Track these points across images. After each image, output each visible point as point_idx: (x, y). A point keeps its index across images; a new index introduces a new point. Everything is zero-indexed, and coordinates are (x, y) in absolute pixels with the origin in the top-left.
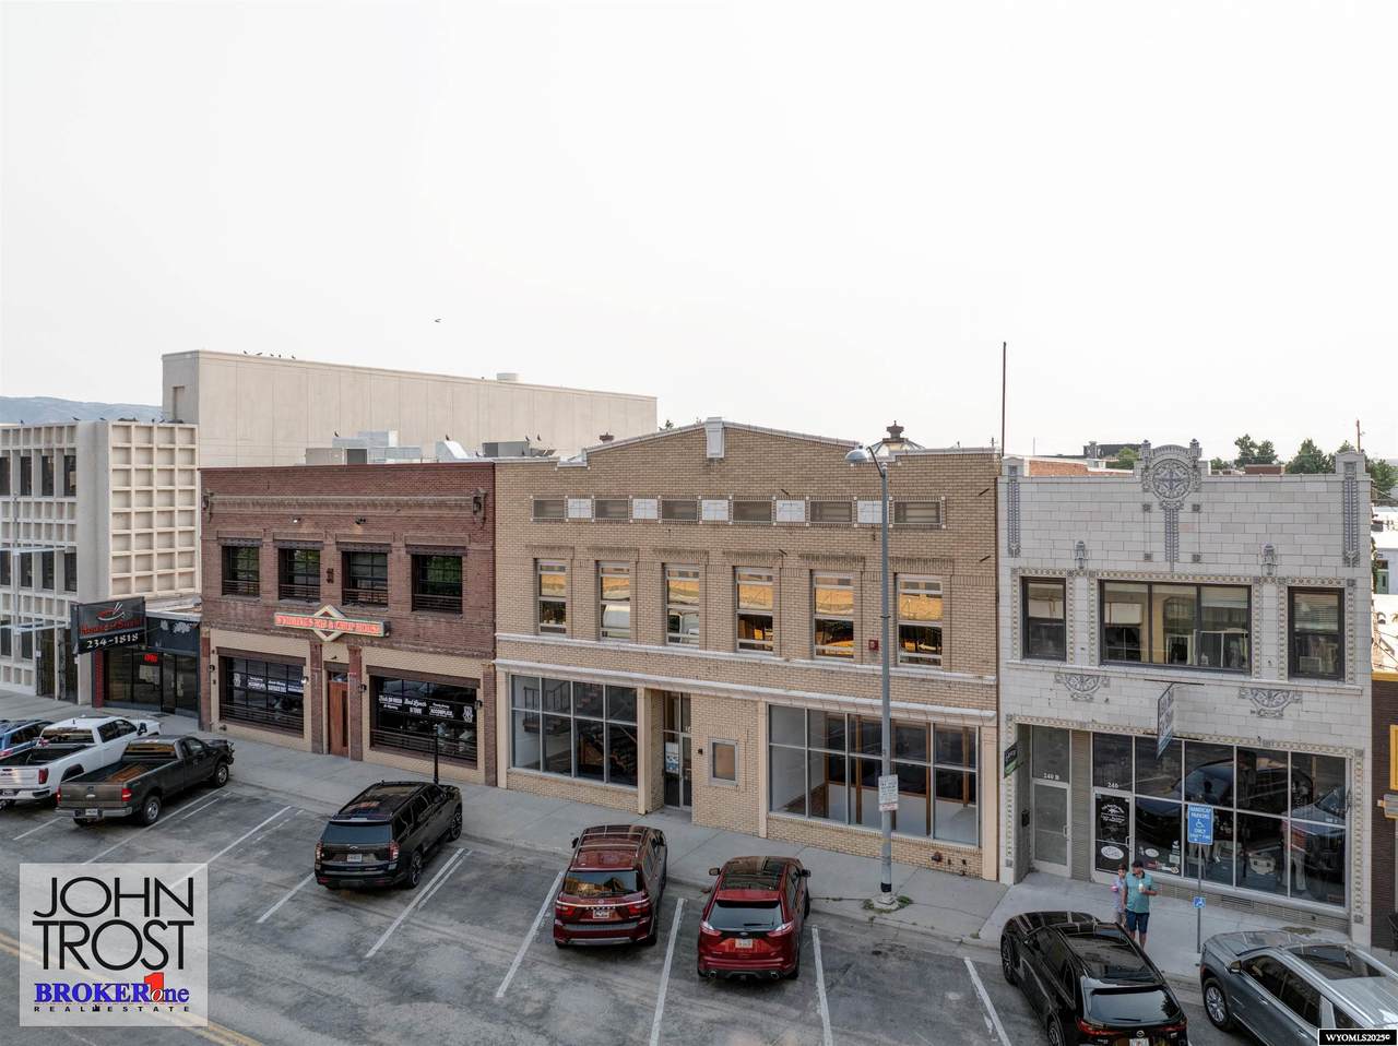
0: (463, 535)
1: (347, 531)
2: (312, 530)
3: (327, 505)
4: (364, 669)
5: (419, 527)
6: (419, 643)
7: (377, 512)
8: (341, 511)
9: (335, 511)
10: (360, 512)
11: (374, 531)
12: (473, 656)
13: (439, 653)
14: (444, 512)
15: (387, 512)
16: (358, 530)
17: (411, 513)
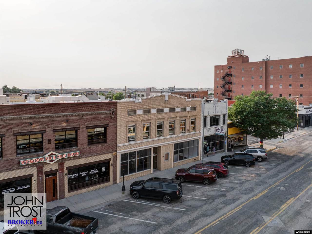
0: (107, 121)
3: (47, 117)
4: (65, 169)
7: (74, 118)
8: (55, 119)
9: (52, 119)
12: (110, 153)
15: (78, 117)
17: (88, 117)
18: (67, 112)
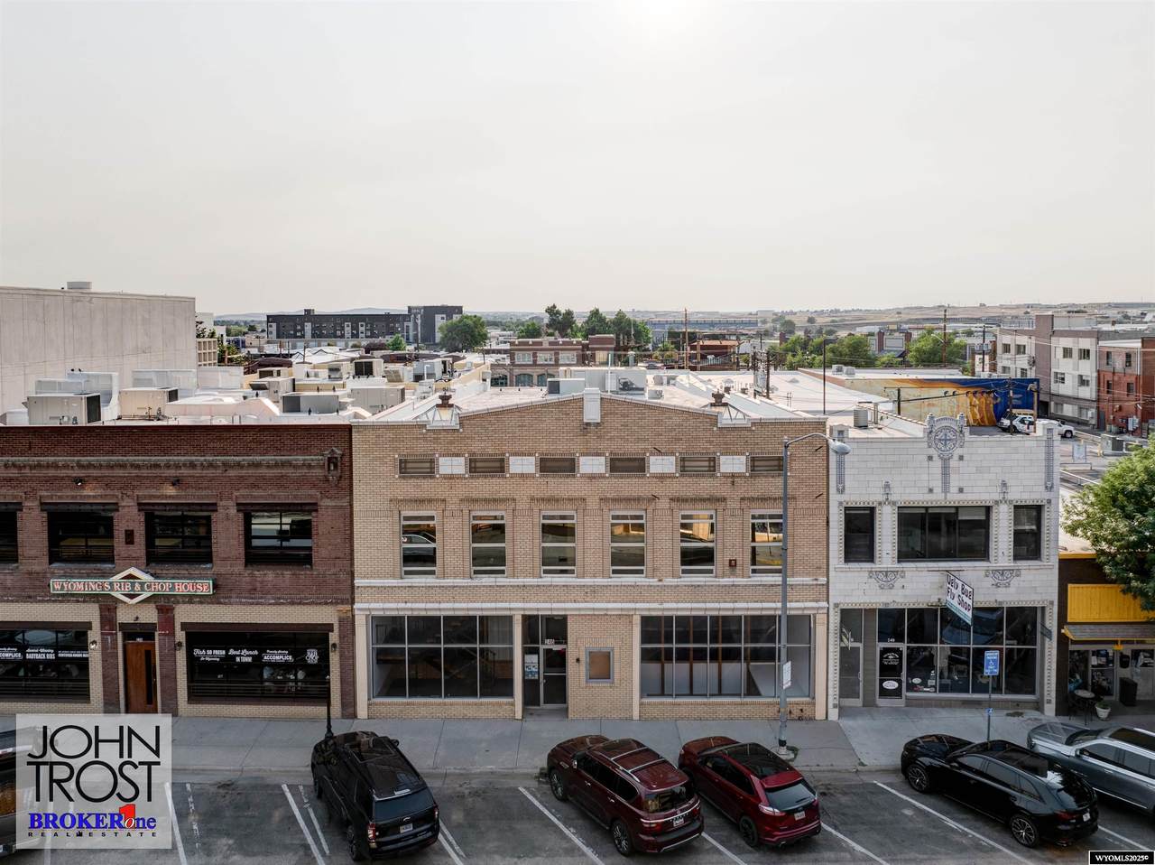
0: (313, 492)
1: (153, 492)
2: (100, 492)
3: (123, 466)
4: (178, 627)
5: (254, 486)
6: (254, 595)
7: (197, 472)
8: (145, 472)
9: (135, 472)
10: (172, 472)
11: (190, 491)
12: (326, 603)
13: (283, 604)
14: (290, 471)
15: (210, 472)
16: (170, 491)
17: (244, 472)
18: (178, 455)
